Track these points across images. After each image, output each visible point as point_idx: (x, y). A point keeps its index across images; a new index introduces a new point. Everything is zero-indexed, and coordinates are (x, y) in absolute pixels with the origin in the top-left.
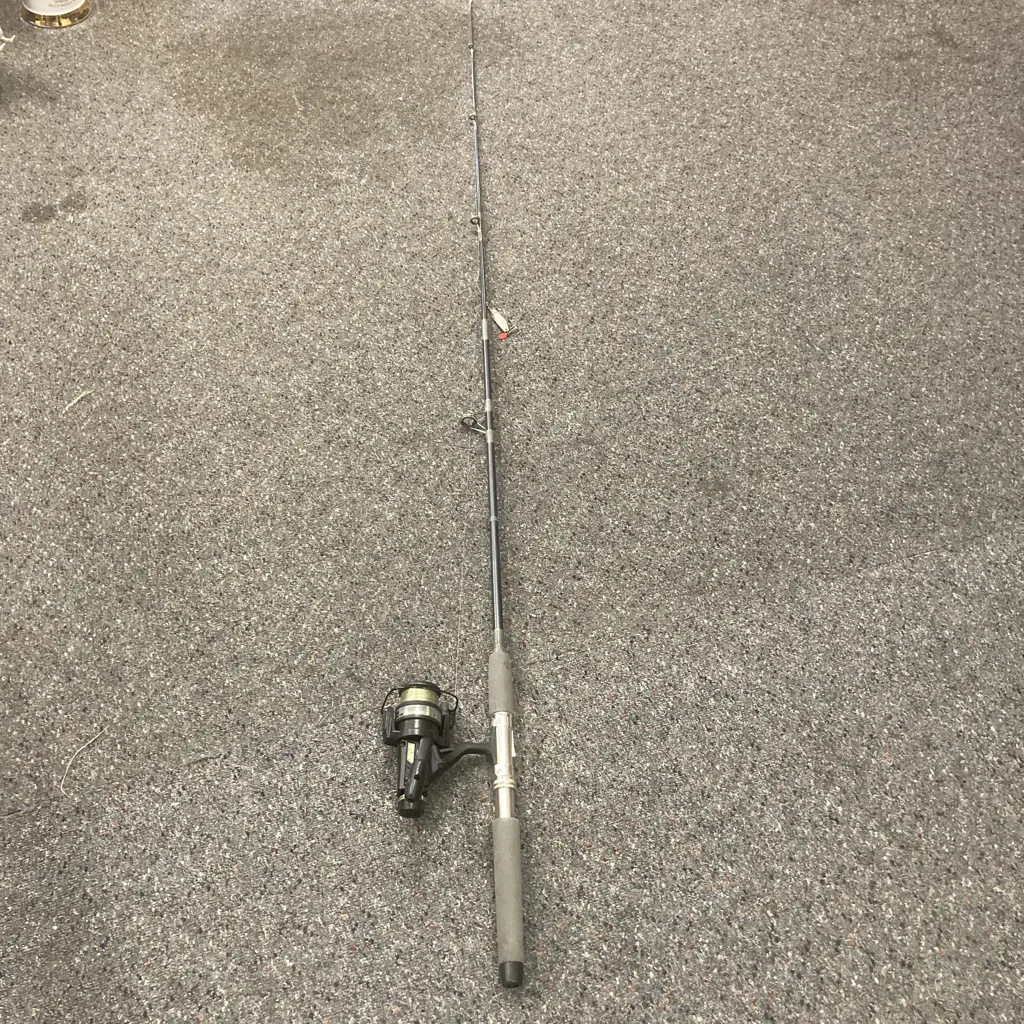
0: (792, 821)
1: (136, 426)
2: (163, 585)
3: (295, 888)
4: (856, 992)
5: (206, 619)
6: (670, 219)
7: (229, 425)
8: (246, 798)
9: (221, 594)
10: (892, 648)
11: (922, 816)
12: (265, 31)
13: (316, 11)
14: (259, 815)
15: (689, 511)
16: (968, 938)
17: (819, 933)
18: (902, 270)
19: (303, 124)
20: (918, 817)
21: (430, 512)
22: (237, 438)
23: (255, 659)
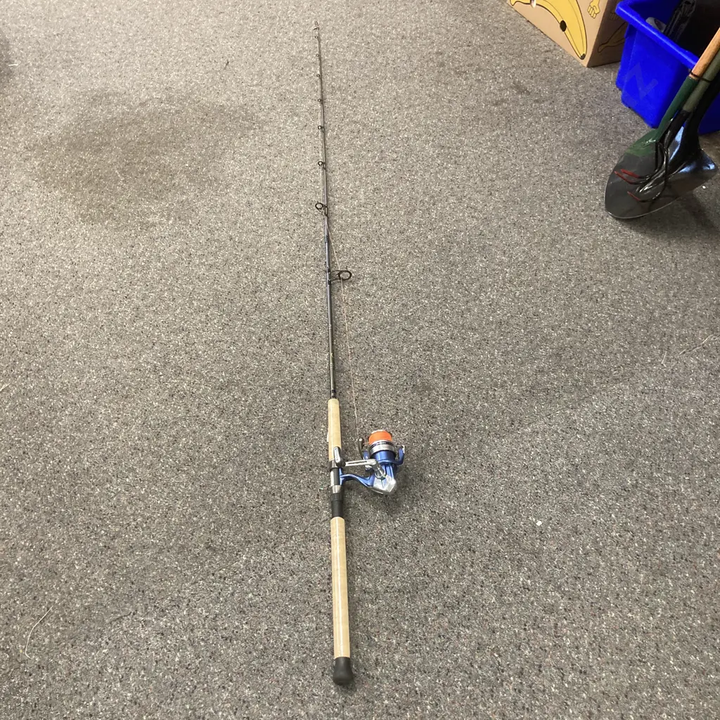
0: (501, 593)
1: (42, 403)
2: (75, 506)
3: (193, 692)
4: (555, 695)
5: (107, 525)
6: (370, 223)
7: (105, 394)
8: (151, 639)
9: (115, 507)
10: (546, 475)
11: (579, 578)
12: (91, 130)
13: (123, 114)
14: (162, 648)
15: (409, 407)
16: (617, 649)
17: (528, 662)
18: (517, 238)
19: (125, 189)
20: (576, 578)
21: (245, 432)
22: (110, 402)
23: (144, 546)
